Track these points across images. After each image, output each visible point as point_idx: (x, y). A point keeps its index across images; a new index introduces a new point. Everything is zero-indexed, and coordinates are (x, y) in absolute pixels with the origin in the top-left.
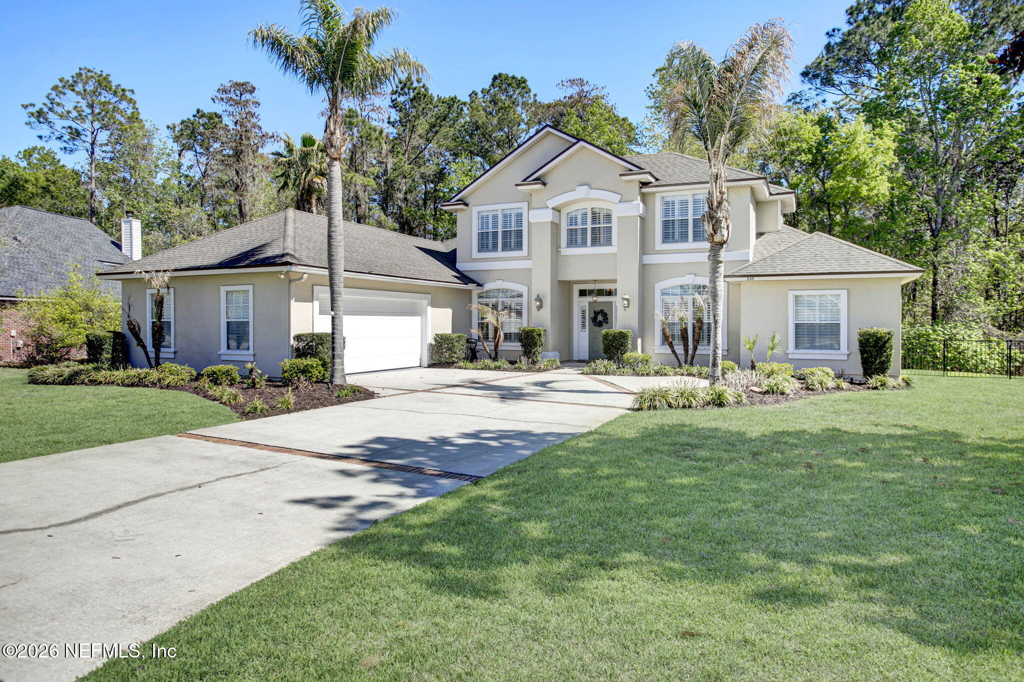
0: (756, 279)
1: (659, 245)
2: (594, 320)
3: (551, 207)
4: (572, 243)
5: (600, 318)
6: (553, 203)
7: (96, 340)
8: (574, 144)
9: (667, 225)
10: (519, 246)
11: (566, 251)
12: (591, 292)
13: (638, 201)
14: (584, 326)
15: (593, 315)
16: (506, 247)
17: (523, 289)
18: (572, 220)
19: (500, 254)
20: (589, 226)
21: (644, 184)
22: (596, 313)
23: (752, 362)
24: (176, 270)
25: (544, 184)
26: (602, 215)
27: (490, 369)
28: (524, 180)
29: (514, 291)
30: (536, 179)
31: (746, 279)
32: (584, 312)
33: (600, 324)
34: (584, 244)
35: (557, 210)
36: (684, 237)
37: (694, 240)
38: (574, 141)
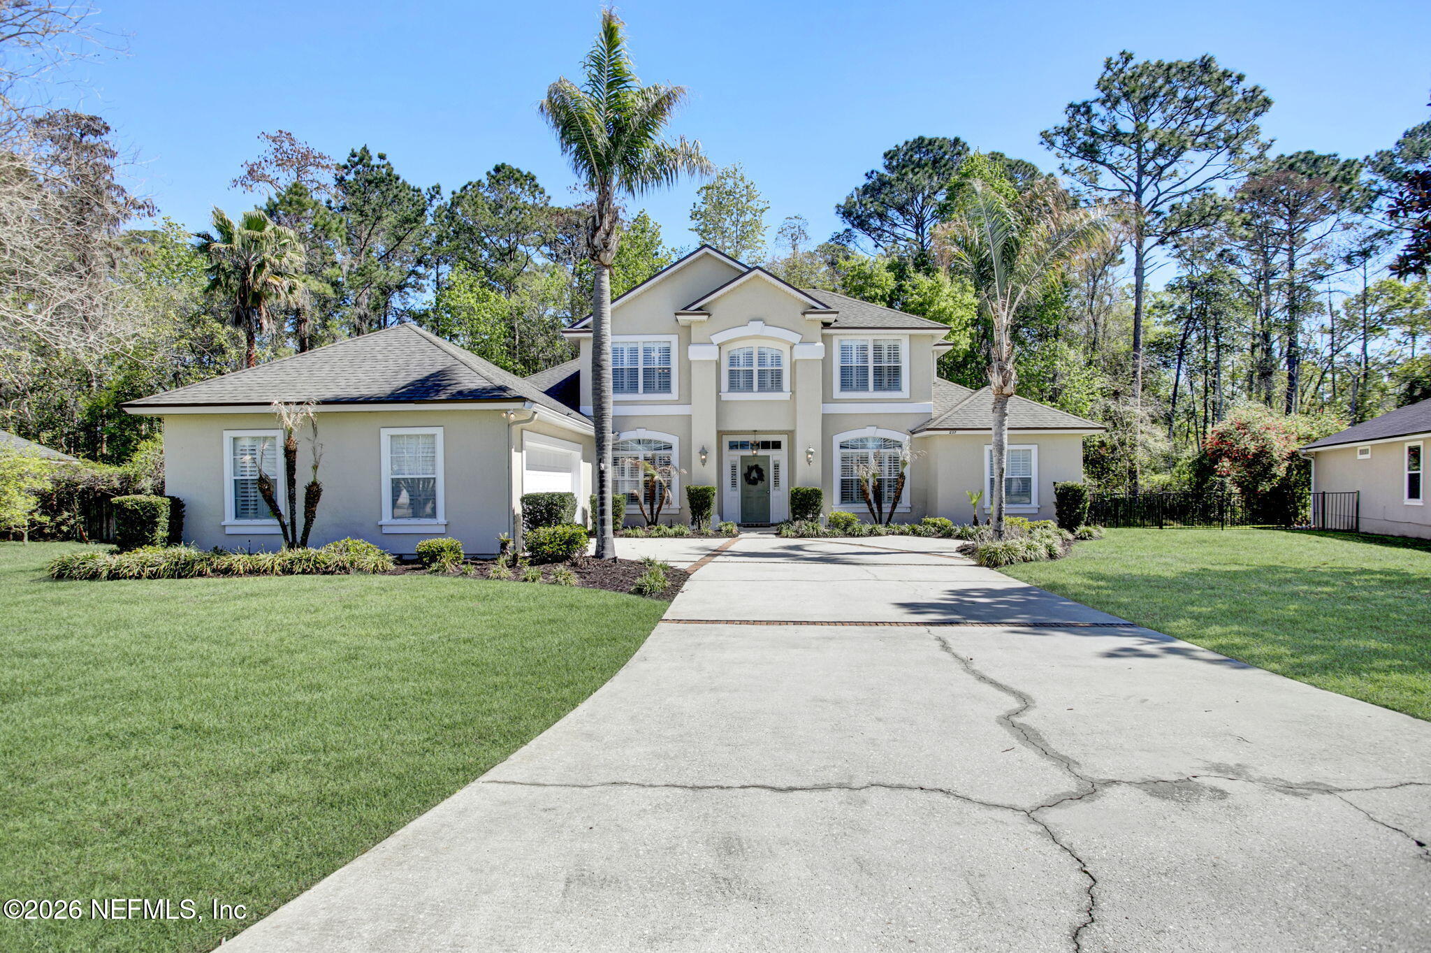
0: (958, 432)
1: (837, 393)
2: (747, 477)
3: (715, 343)
4: (733, 387)
5: (754, 474)
6: (717, 339)
7: (143, 509)
8: (744, 274)
9: (845, 371)
10: (666, 387)
11: (727, 396)
12: (744, 445)
13: (820, 344)
14: (734, 484)
15: (746, 470)
16: (648, 388)
17: (674, 440)
18: (733, 361)
19: (640, 396)
20: (756, 368)
21: (826, 325)
22: (750, 469)
23: (975, 517)
24: (326, 402)
25: (709, 315)
26: (769, 356)
27: (669, 536)
28: (685, 309)
29: (659, 442)
30: (699, 309)
31: (948, 432)
32: (734, 467)
33: (754, 482)
34: (749, 387)
35: (720, 346)
36: (863, 386)
37: (875, 390)
38: (745, 270)
